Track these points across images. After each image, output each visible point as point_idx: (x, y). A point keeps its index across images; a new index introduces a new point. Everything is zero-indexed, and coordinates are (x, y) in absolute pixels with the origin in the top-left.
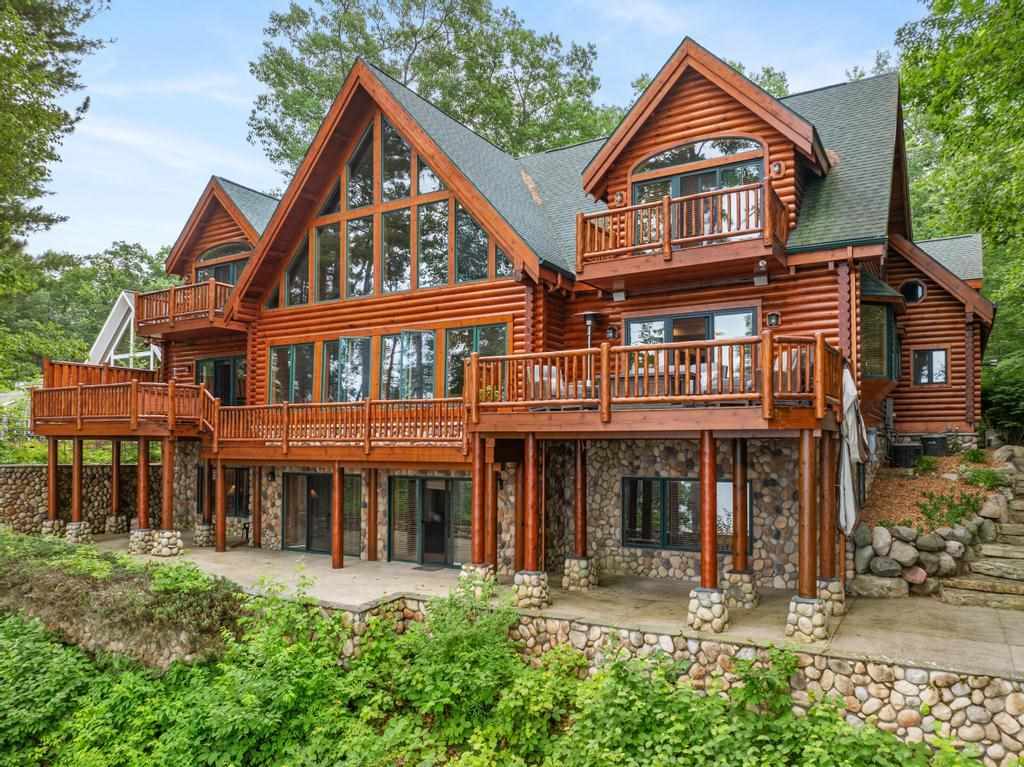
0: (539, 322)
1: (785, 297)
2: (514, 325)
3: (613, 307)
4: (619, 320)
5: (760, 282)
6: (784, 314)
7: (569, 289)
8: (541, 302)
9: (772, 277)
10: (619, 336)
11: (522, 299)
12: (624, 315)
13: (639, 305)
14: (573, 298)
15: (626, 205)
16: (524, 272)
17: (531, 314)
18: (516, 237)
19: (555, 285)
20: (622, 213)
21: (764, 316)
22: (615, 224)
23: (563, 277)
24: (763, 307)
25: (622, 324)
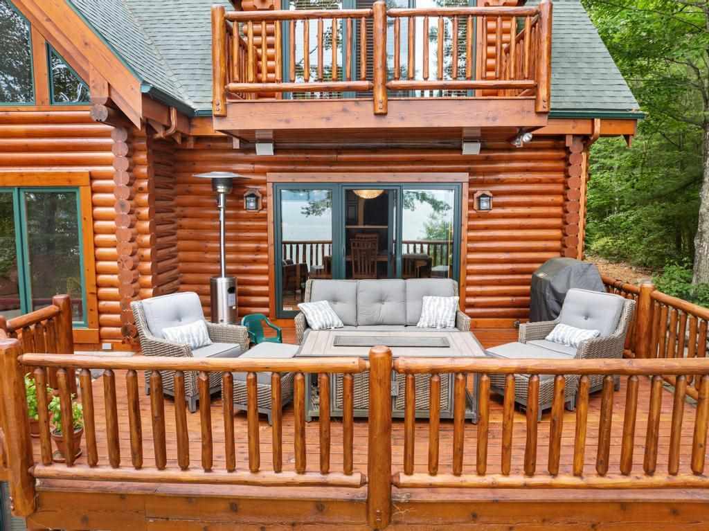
0: (141, 190)
1: (498, 172)
2: (93, 192)
3: (253, 162)
4: (264, 183)
5: (471, 149)
6: (496, 194)
7: (186, 132)
8: (143, 157)
9: (489, 144)
10: (265, 206)
11: (106, 148)
12: (272, 177)
13: (294, 162)
14: (191, 144)
15: (272, 8)
16: (110, 104)
17: (126, 178)
18: (91, 36)
19: (167, 128)
20: (270, 20)
21: (471, 195)
22: (257, 34)
23: (179, 114)
24: (471, 183)
25: (269, 189)
